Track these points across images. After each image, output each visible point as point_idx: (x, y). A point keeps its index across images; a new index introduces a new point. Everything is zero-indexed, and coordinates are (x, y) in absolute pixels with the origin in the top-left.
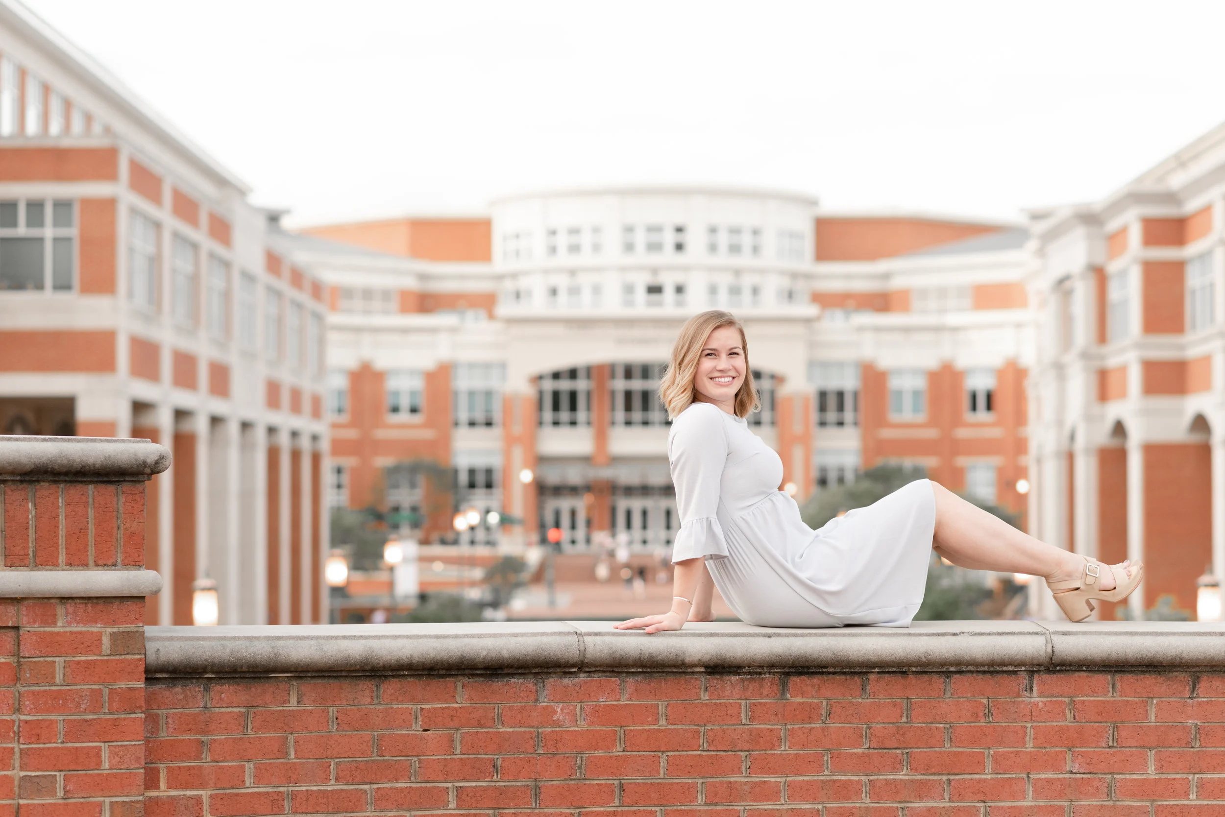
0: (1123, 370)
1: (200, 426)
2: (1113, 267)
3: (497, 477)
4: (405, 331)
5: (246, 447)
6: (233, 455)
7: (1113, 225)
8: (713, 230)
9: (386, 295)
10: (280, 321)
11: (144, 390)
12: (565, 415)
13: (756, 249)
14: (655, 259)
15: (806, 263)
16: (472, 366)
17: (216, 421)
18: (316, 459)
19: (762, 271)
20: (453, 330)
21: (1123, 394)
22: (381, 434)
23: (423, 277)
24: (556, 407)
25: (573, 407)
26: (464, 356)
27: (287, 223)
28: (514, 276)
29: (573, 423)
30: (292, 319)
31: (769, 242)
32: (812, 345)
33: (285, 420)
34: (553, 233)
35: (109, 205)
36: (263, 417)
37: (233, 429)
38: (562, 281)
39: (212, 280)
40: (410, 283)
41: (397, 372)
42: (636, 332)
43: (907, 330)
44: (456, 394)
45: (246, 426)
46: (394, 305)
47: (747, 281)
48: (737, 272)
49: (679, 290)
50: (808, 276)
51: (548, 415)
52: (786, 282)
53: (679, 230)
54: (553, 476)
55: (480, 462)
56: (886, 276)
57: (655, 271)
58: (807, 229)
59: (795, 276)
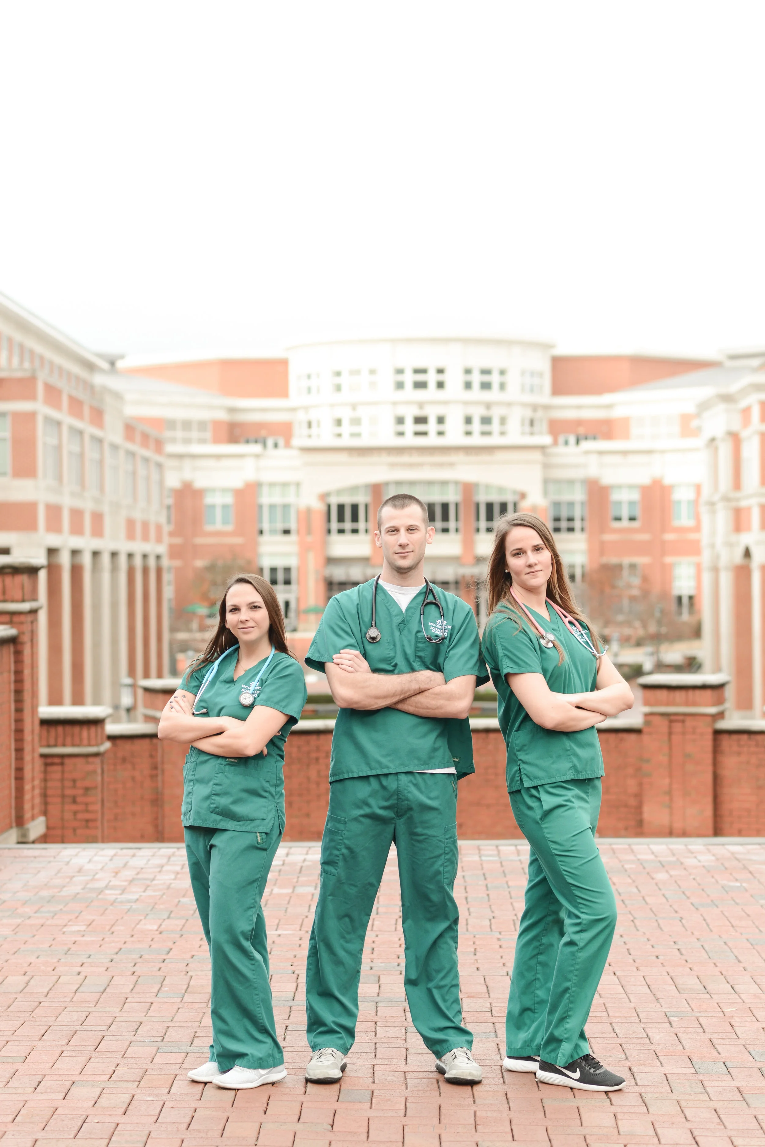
0: (749, 509)
1: (86, 560)
2: (744, 434)
3: (294, 576)
4: (218, 457)
5: (114, 569)
6: (106, 577)
7: (743, 404)
8: (468, 371)
9: (202, 425)
10: (134, 473)
11: (53, 540)
12: (348, 525)
13: (502, 386)
14: (421, 395)
15: (545, 397)
16: (272, 485)
17: (96, 554)
18: (159, 571)
19: (509, 404)
20: (257, 456)
21: (749, 529)
22: (199, 540)
23: (232, 410)
24: (341, 519)
25: (355, 518)
26: (266, 477)
27: (120, 364)
28: (306, 408)
29: (355, 531)
30: (141, 471)
31: (513, 380)
32: (546, 466)
33: (138, 547)
34: (338, 374)
35: (32, 416)
36: (124, 547)
37: (106, 559)
38: (346, 414)
39: (91, 453)
40: (222, 416)
41: (213, 490)
42: (405, 459)
43: (625, 453)
44: (260, 507)
45: (114, 555)
46: (208, 435)
47: (496, 413)
48: (488, 406)
49: (441, 420)
50: (547, 408)
51: (335, 525)
52: (528, 413)
53: (440, 371)
54: (339, 574)
55: (280, 563)
56: (609, 407)
57: (421, 405)
58: (545, 367)
59: (535, 408)
